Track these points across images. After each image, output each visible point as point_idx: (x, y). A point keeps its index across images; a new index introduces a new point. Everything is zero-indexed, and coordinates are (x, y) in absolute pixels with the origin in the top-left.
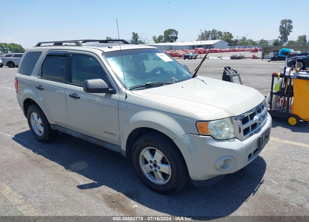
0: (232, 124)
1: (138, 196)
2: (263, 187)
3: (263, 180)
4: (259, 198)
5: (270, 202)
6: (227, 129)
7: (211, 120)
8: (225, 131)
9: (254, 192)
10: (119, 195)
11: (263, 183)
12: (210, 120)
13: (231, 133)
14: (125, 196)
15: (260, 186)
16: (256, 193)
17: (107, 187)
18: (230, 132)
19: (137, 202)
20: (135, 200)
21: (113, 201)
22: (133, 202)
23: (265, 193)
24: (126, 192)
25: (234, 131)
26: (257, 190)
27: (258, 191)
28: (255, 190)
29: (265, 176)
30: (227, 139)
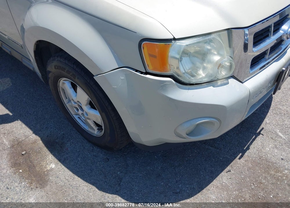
0: (228, 48)
1: (61, 147)
2: (260, 144)
3: (263, 128)
4: (250, 165)
5: (266, 175)
6: (216, 58)
7: (176, 37)
8: (210, 62)
9: (244, 152)
10: (35, 142)
11: (261, 135)
12: (174, 39)
13: (223, 67)
14: (43, 145)
15: (254, 140)
16: (246, 154)
17: (24, 126)
18: (220, 66)
19: (56, 158)
20: (54, 155)
21: (22, 154)
22: (51, 157)
23: (262, 157)
24: (47, 136)
25: (231, 63)
26: (248, 148)
27: (249, 151)
28: (245, 149)
29: (267, 120)
30: (211, 82)
